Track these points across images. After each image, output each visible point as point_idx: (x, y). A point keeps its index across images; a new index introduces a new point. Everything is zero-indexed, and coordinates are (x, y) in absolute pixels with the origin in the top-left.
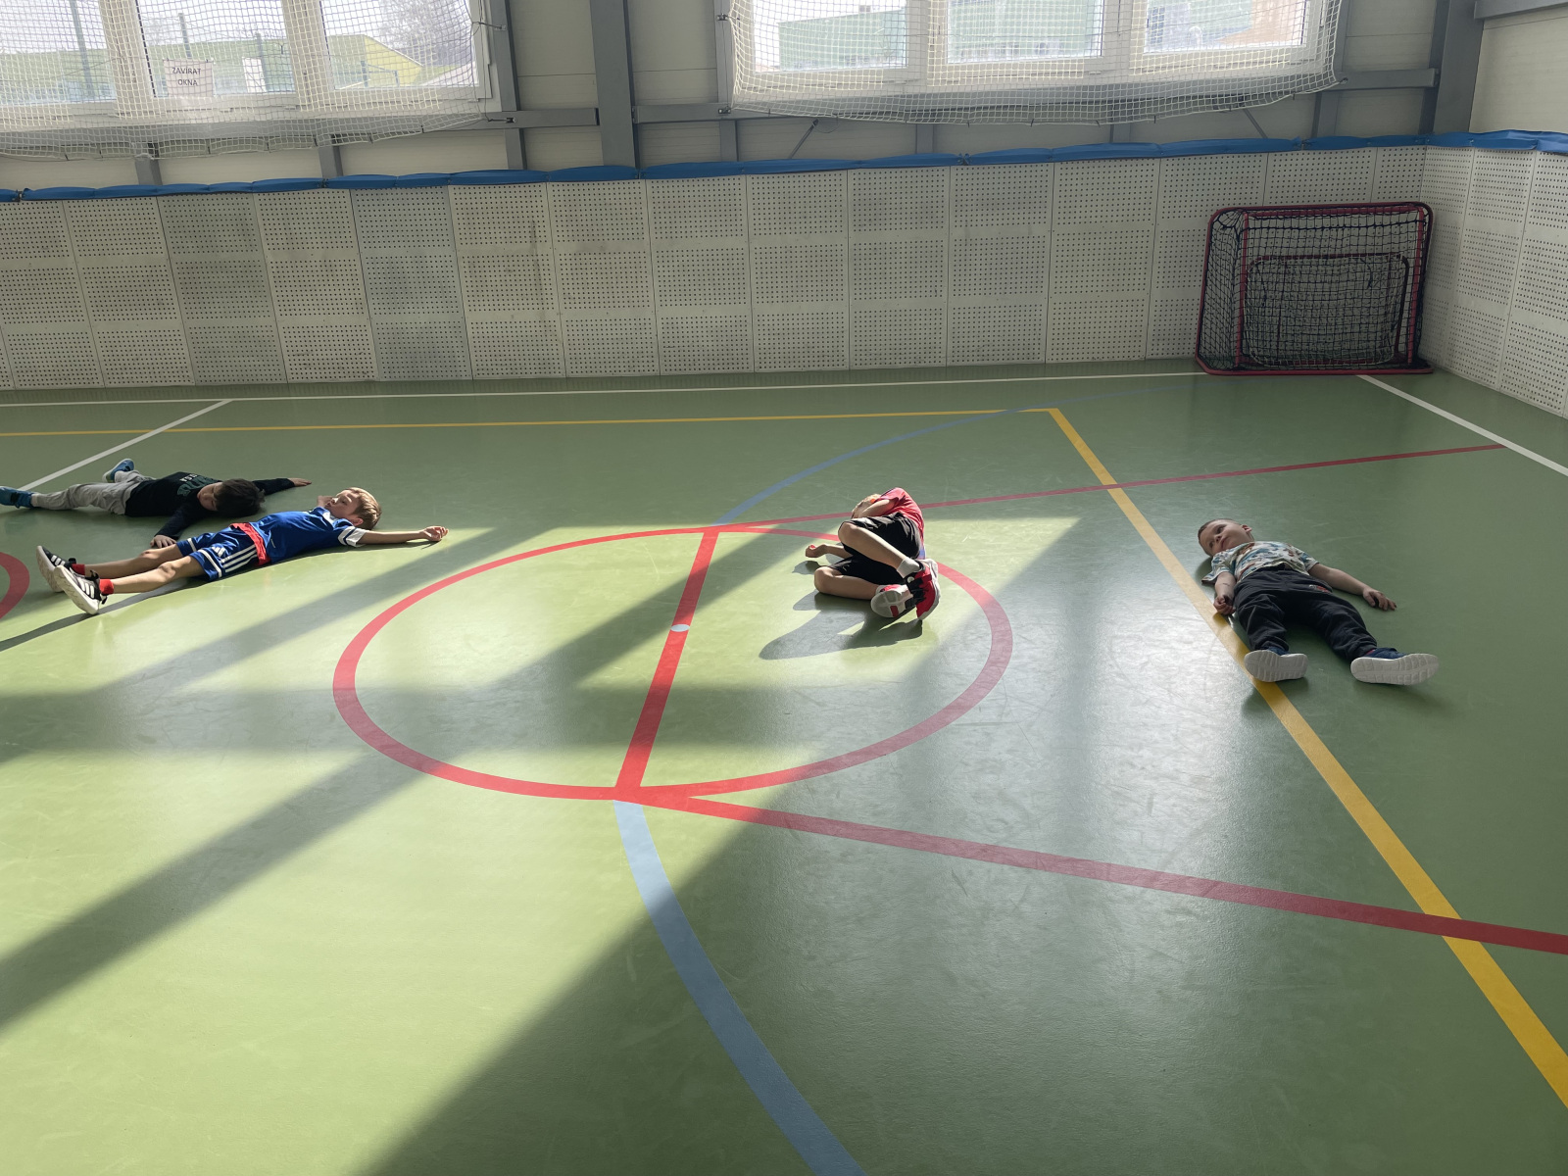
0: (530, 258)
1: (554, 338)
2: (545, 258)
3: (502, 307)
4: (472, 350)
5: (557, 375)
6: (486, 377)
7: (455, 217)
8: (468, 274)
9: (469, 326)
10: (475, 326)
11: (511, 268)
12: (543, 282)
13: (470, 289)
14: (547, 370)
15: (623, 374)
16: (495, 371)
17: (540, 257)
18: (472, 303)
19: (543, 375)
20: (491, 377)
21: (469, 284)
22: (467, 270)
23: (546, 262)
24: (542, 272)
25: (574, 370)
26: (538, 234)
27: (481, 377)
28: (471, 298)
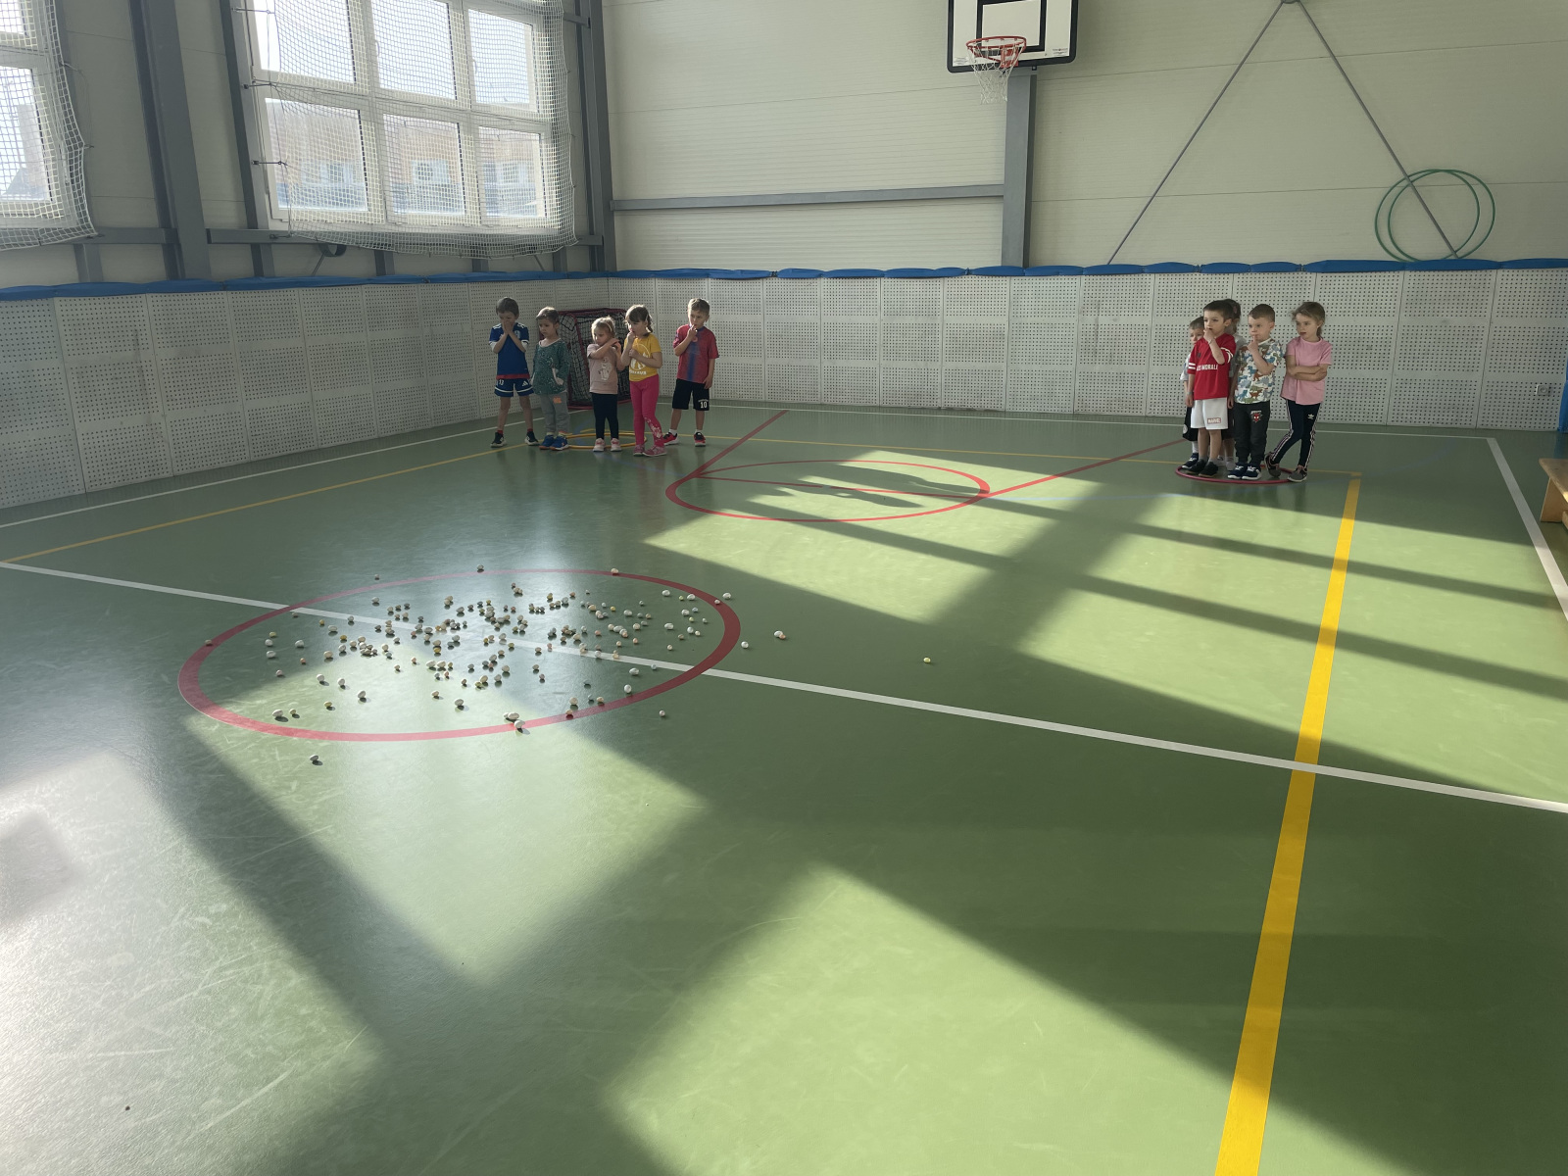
0: (135, 365)
1: (160, 440)
2: (148, 364)
3: (111, 415)
4: (84, 462)
5: (166, 475)
6: (99, 488)
7: (62, 328)
8: (77, 385)
9: (80, 438)
10: (86, 437)
11: (118, 376)
12: (148, 387)
13: (79, 400)
14: (156, 472)
15: (221, 465)
16: (107, 481)
17: (144, 364)
18: (82, 414)
19: (153, 477)
20: (104, 487)
21: (78, 395)
22: (76, 380)
23: (149, 368)
24: (146, 378)
25: (180, 468)
26: (140, 342)
27: (94, 489)
28: (81, 410)
